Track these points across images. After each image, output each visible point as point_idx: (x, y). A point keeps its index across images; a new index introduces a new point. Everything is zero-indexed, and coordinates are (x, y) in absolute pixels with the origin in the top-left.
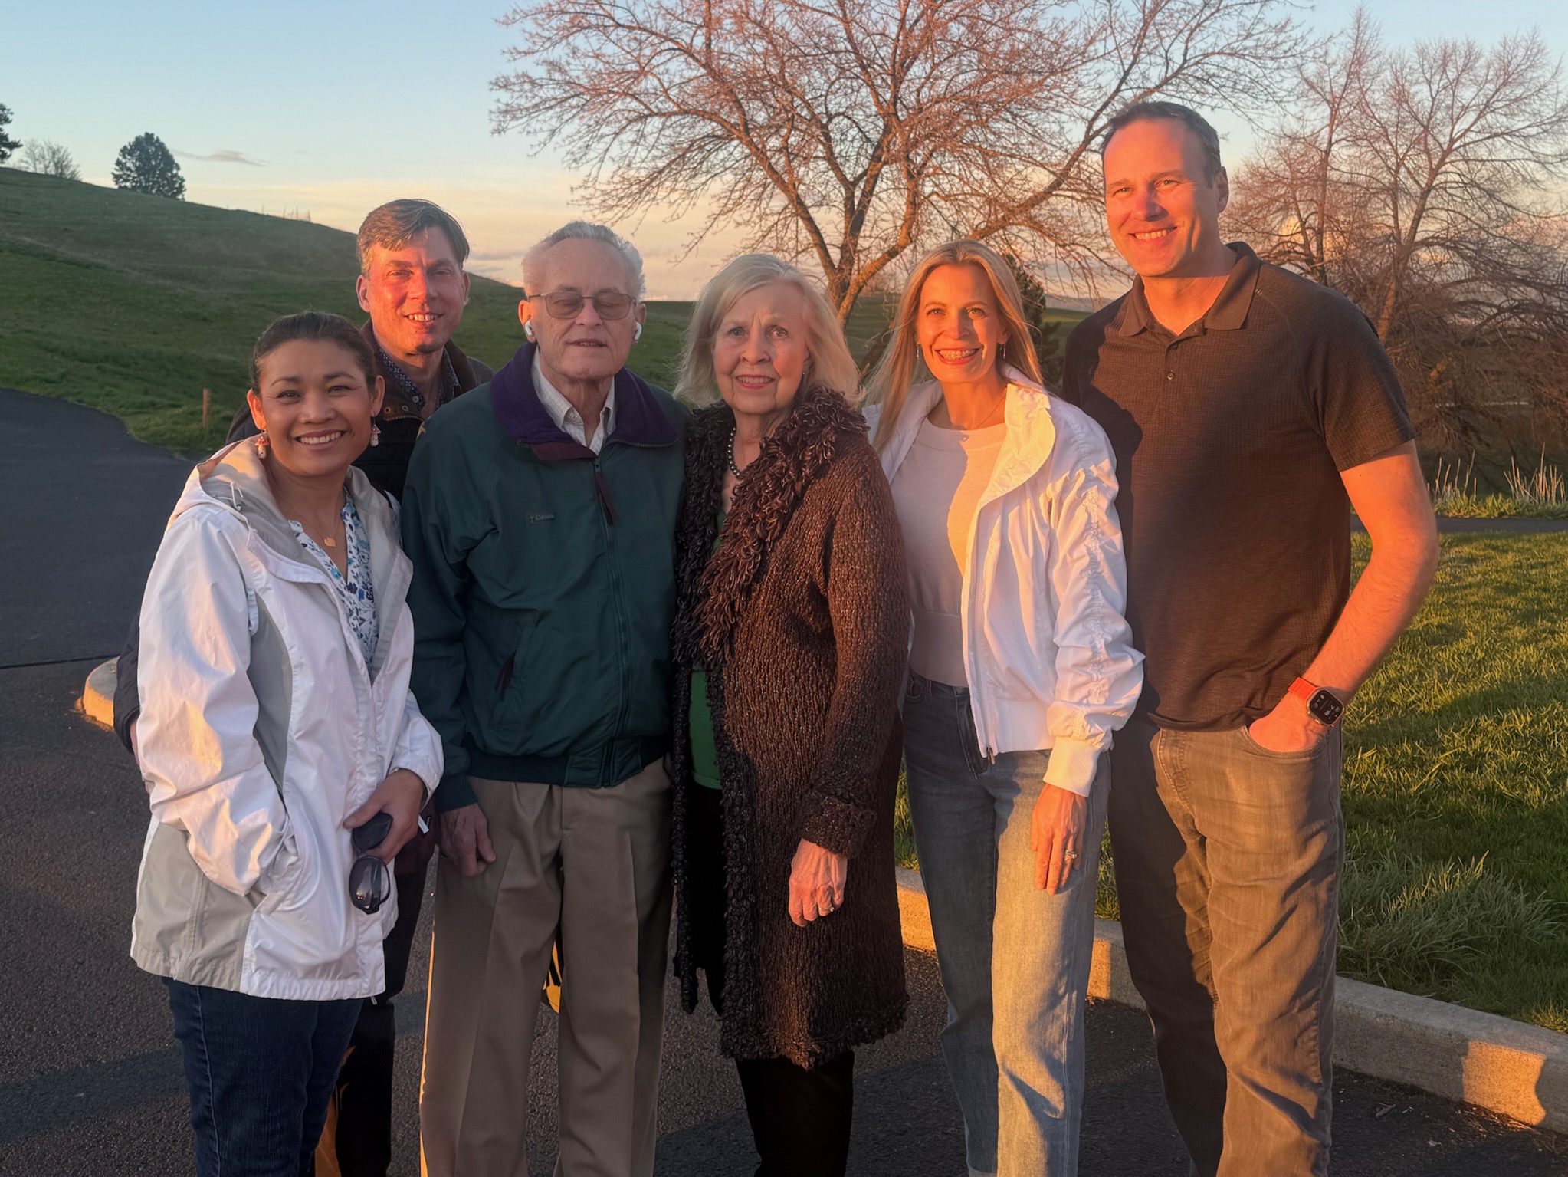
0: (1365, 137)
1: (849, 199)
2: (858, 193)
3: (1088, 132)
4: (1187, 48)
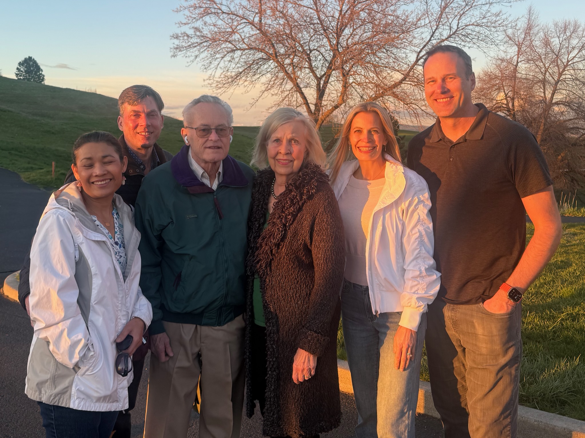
0: (532, 60)
1: (318, 84)
2: (322, 82)
3: (417, 57)
4: (458, 23)
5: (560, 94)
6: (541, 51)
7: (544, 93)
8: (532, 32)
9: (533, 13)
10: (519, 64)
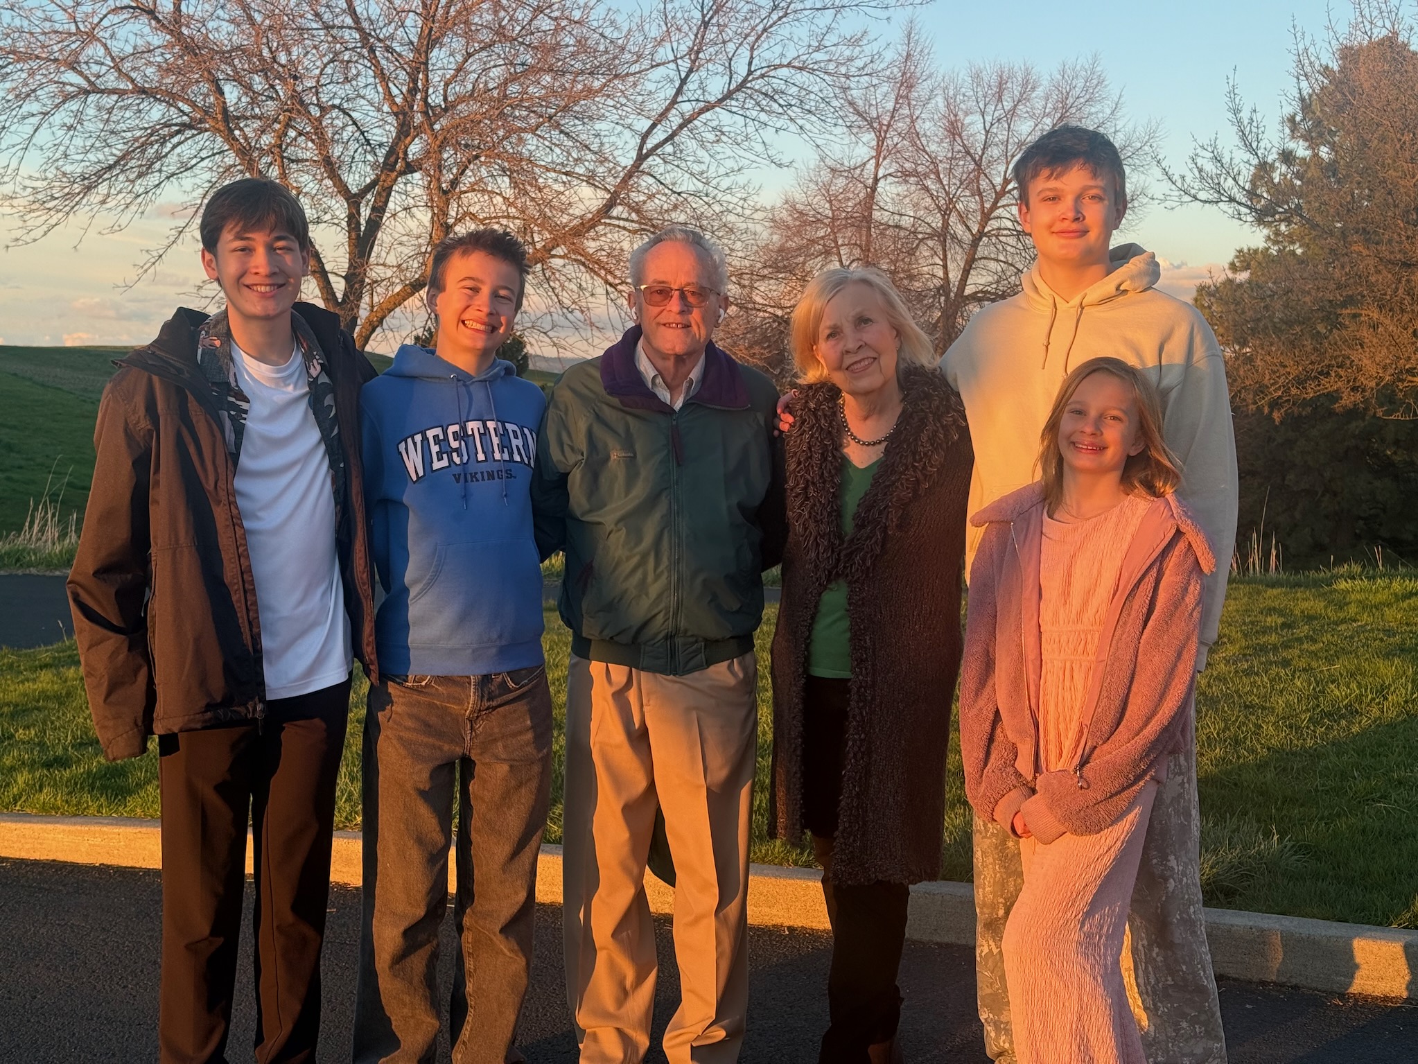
1: (353, 218)
3: (641, 148)
4: (752, 58)
5: (984, 272)
6: (938, 148)
7: (945, 267)
8: (916, 94)
9: (917, 41)
10: (881, 183)
